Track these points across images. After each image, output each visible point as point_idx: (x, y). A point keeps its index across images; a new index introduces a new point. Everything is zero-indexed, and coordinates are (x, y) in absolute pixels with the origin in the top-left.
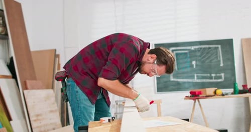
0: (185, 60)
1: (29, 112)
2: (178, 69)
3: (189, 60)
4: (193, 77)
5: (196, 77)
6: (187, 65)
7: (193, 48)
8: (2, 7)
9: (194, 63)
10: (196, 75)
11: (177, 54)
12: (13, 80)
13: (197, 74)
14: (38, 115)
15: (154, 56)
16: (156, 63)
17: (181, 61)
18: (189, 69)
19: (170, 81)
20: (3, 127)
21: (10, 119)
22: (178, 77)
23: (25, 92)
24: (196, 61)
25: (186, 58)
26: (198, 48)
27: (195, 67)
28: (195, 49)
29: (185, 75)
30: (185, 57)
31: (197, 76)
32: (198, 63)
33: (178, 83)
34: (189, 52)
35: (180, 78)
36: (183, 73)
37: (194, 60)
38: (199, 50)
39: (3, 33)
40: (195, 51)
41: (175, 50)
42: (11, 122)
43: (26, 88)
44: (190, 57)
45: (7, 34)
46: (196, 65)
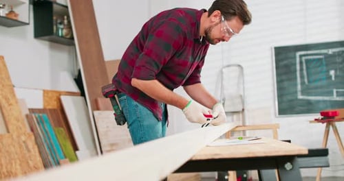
0: (319, 69)
1: (101, 140)
2: (309, 82)
3: (325, 68)
4: (331, 93)
5: (335, 94)
6: (323, 76)
7: (331, 51)
8: (66, 3)
9: (332, 73)
10: (335, 91)
11: (307, 61)
12: (80, 98)
13: (336, 88)
14: (112, 145)
15: (217, 12)
16: (223, 19)
17: (313, 71)
18: (324, 82)
19: (297, 99)
20: (66, 157)
21: (76, 148)
22: (309, 94)
23: (96, 113)
24: (336, 70)
25: (319, 66)
26: (339, 52)
27: (333, 79)
28: (334, 53)
29: (319, 90)
30: (318, 64)
31: (337, 92)
32: (338, 73)
33: (309, 103)
34: (325, 58)
35: (312, 96)
36: (316, 88)
37: (332, 69)
38: (339, 54)
39: (68, 37)
40: (334, 55)
41: (305, 55)
42: (77, 152)
43: (98, 109)
44: (327, 65)
45: (72, 38)
46: (336, 77)
